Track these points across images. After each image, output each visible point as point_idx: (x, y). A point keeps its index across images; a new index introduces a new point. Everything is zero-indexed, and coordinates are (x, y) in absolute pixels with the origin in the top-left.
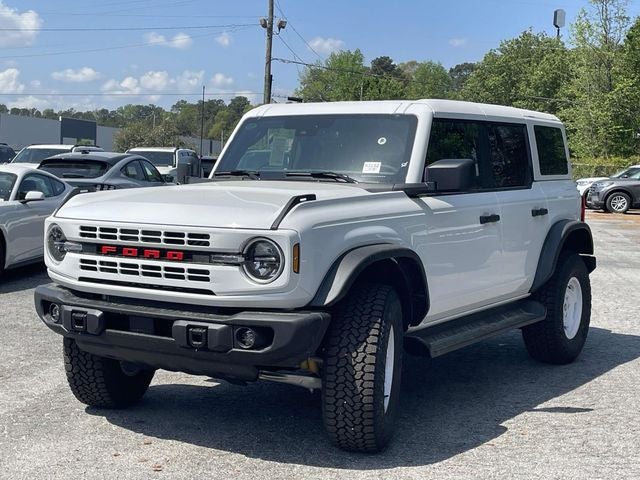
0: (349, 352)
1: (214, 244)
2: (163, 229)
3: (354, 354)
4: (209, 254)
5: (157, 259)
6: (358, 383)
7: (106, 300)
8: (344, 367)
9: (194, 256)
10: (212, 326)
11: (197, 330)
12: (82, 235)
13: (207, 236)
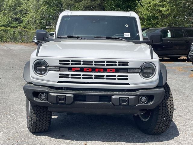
0: (165, 101)
1: (130, 65)
2: (106, 60)
3: (167, 101)
4: (127, 69)
5: (102, 72)
6: (169, 111)
7: (65, 90)
8: (165, 106)
9: (120, 70)
10: (130, 97)
11: (124, 99)
12: (60, 64)
13: (128, 63)
